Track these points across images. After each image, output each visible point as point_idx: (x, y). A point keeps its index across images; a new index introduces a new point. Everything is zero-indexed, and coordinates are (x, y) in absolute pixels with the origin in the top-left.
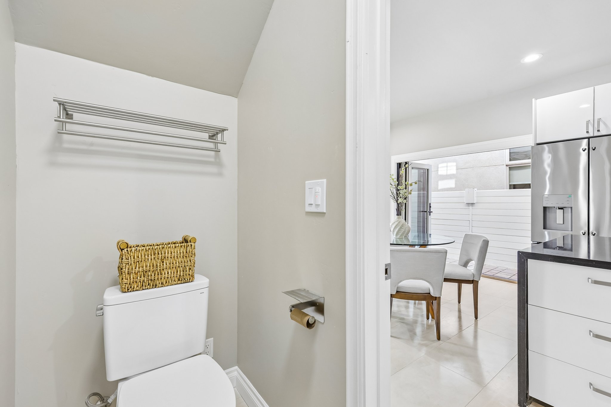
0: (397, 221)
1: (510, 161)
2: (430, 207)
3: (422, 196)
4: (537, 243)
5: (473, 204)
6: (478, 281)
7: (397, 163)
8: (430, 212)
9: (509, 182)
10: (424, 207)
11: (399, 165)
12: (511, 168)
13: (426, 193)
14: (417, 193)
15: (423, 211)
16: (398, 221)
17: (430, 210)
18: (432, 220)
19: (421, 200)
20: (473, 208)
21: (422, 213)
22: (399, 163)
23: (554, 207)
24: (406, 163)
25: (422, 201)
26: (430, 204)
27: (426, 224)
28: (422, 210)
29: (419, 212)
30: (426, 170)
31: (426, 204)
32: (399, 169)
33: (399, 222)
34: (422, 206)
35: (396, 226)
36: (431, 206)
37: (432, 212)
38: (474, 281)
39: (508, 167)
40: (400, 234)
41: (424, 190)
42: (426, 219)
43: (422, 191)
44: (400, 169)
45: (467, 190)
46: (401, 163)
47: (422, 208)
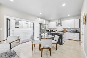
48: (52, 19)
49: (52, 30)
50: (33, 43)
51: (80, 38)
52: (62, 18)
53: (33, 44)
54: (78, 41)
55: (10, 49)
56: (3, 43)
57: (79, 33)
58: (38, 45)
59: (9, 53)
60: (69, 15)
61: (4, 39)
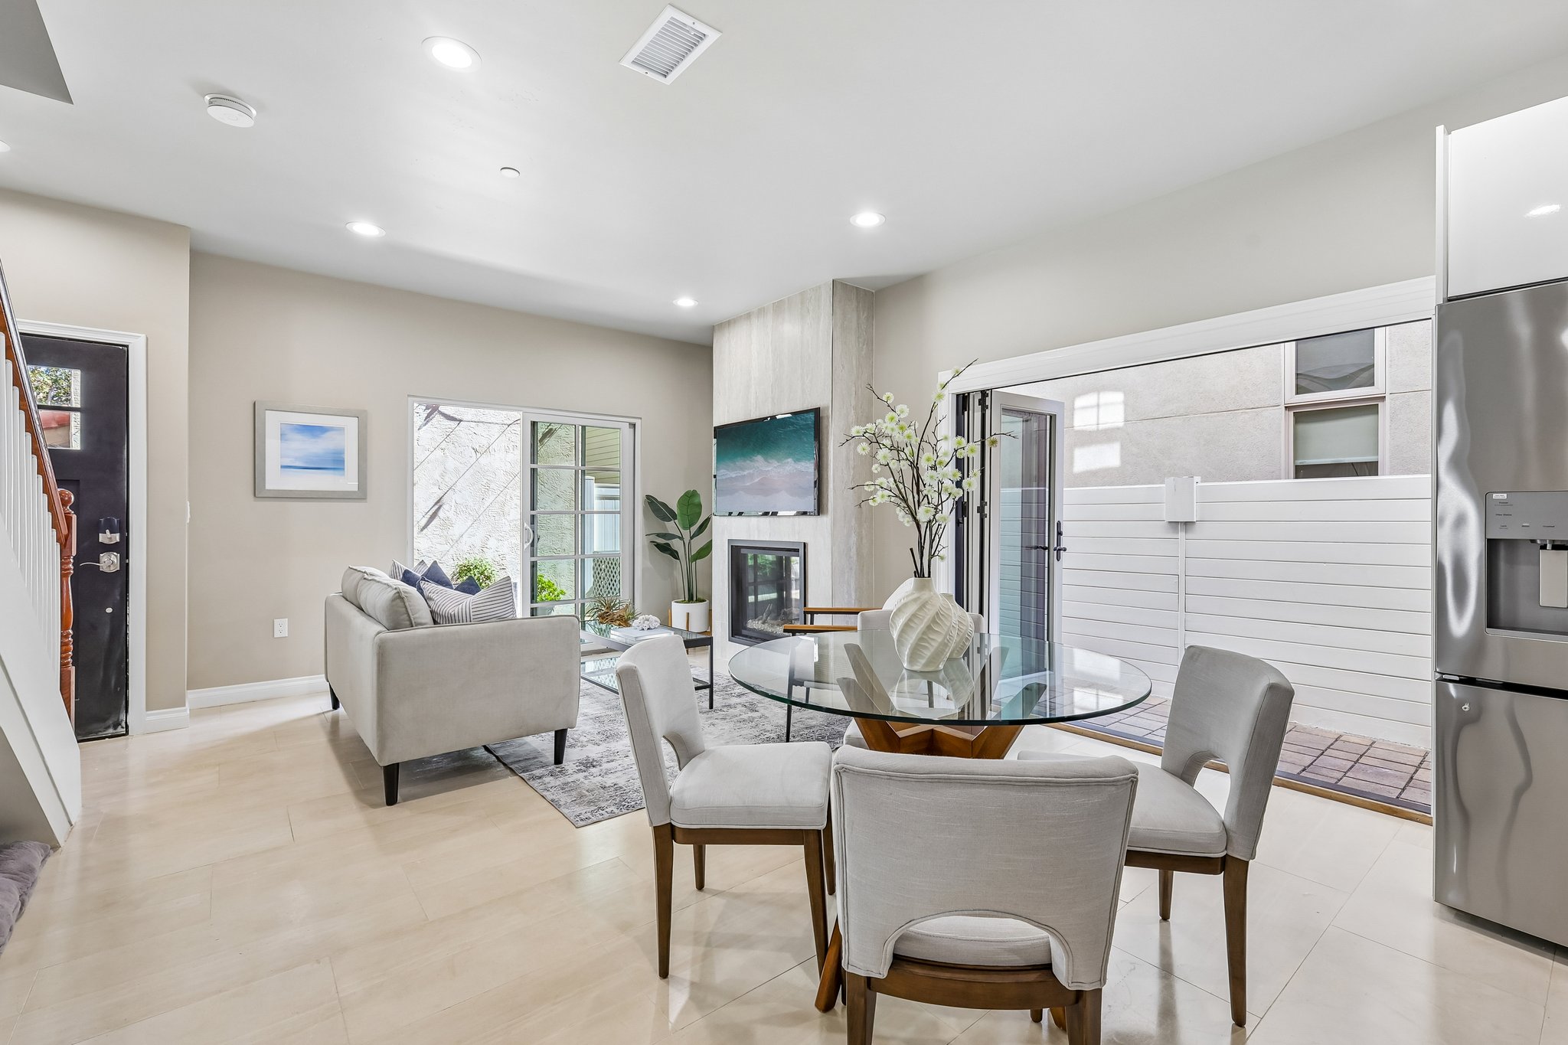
0: (915, 600)
1: (1297, 393)
2: (1060, 534)
3: (1034, 499)
4: (1457, 678)
5: (1187, 525)
6: (1248, 862)
7: (958, 395)
8: (1060, 550)
9: (1295, 458)
10: (1040, 532)
11: (963, 401)
12: (1302, 416)
13: (1047, 490)
14: (1019, 490)
15: (1037, 547)
16: (918, 602)
17: (1059, 544)
18: (1066, 574)
19: (1031, 512)
20: (1190, 536)
21: (1034, 551)
22: (964, 394)
23: (1533, 541)
24: (984, 393)
25: (1034, 515)
26: (1059, 524)
27: (1046, 585)
28: (1034, 544)
29: (1026, 548)
30: (1048, 417)
31: (1047, 523)
32: (963, 414)
33: (923, 606)
34: (1034, 530)
35: (910, 620)
36: (1063, 529)
37: (1065, 550)
38: (1229, 862)
39: (1291, 413)
40: (928, 654)
41: (1040, 481)
42: (1046, 569)
43: (1034, 483)
44: (966, 413)
45: (1170, 480)
46: (969, 393)
47: (1034, 536)
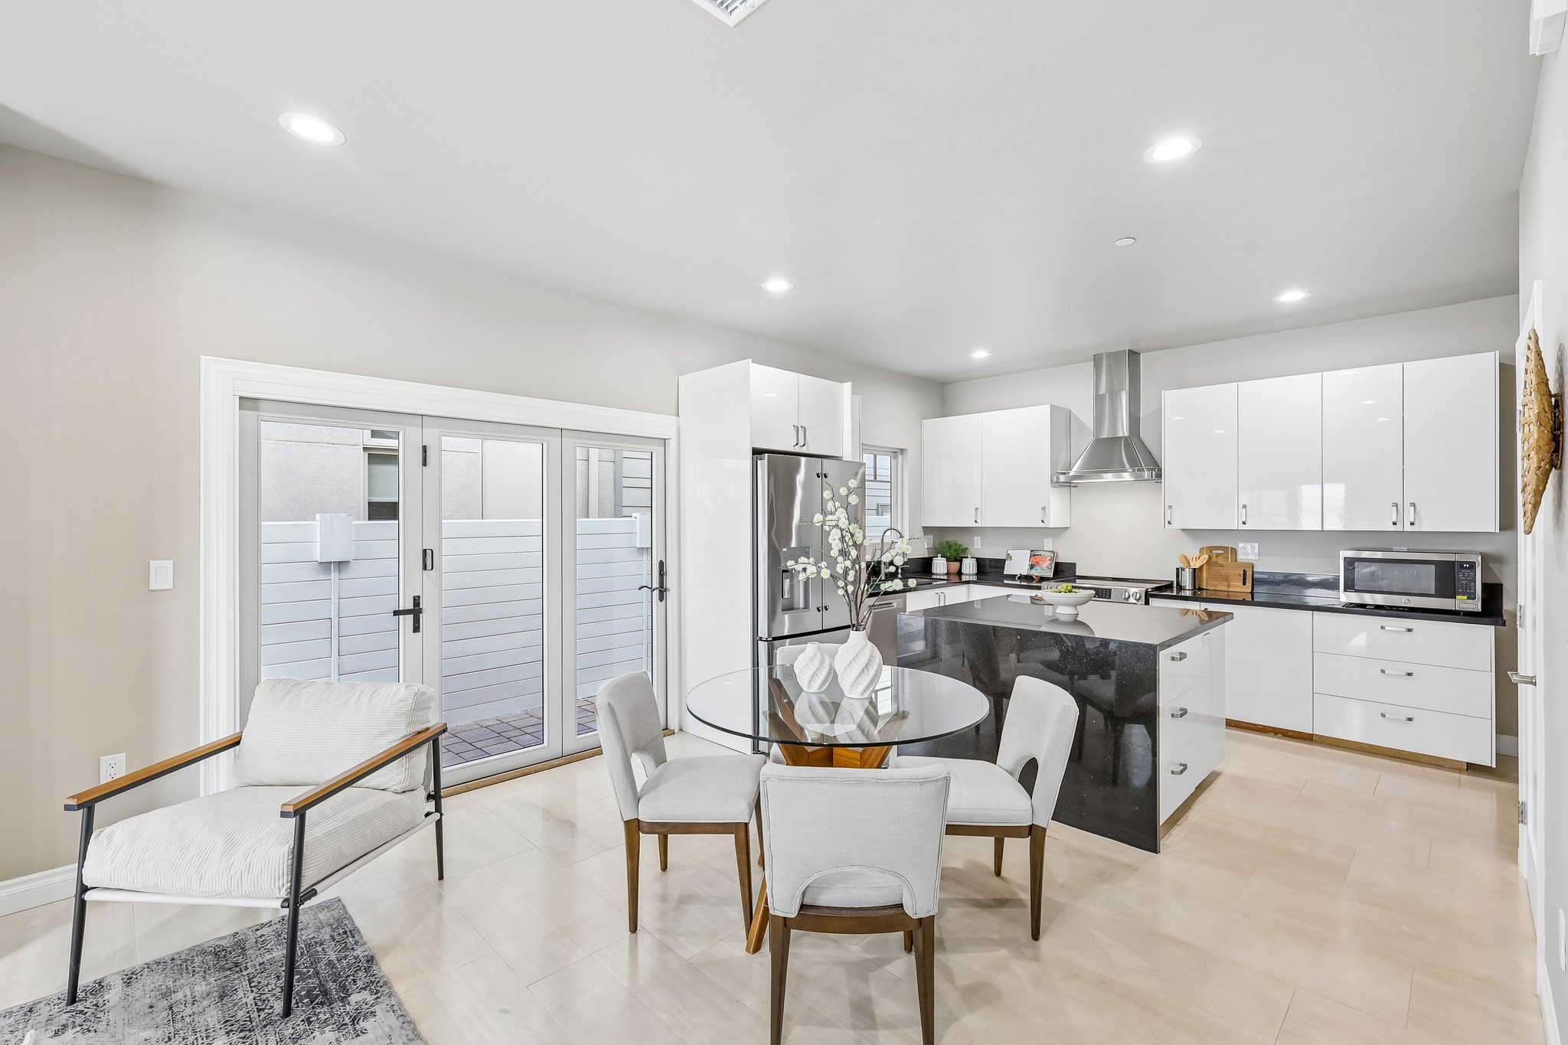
48: (980, 355)
49: (982, 548)
50: (646, 814)
51: (1506, 722)
52: (1173, 342)
53: (634, 828)
54: (1472, 768)
55: (297, 897)
56: (191, 794)
57: (1485, 634)
58: (731, 838)
59: (280, 953)
60: (1292, 297)
61: (204, 741)
